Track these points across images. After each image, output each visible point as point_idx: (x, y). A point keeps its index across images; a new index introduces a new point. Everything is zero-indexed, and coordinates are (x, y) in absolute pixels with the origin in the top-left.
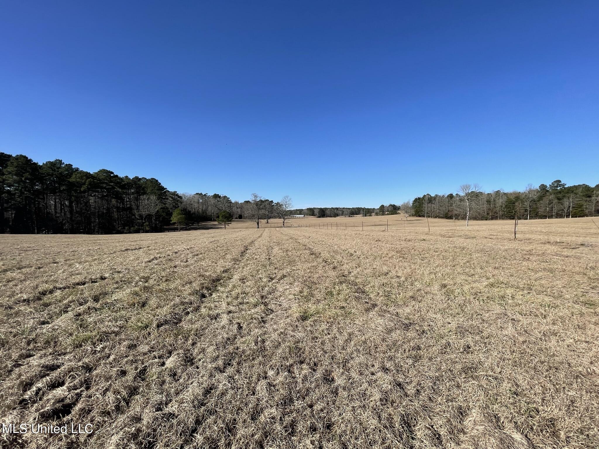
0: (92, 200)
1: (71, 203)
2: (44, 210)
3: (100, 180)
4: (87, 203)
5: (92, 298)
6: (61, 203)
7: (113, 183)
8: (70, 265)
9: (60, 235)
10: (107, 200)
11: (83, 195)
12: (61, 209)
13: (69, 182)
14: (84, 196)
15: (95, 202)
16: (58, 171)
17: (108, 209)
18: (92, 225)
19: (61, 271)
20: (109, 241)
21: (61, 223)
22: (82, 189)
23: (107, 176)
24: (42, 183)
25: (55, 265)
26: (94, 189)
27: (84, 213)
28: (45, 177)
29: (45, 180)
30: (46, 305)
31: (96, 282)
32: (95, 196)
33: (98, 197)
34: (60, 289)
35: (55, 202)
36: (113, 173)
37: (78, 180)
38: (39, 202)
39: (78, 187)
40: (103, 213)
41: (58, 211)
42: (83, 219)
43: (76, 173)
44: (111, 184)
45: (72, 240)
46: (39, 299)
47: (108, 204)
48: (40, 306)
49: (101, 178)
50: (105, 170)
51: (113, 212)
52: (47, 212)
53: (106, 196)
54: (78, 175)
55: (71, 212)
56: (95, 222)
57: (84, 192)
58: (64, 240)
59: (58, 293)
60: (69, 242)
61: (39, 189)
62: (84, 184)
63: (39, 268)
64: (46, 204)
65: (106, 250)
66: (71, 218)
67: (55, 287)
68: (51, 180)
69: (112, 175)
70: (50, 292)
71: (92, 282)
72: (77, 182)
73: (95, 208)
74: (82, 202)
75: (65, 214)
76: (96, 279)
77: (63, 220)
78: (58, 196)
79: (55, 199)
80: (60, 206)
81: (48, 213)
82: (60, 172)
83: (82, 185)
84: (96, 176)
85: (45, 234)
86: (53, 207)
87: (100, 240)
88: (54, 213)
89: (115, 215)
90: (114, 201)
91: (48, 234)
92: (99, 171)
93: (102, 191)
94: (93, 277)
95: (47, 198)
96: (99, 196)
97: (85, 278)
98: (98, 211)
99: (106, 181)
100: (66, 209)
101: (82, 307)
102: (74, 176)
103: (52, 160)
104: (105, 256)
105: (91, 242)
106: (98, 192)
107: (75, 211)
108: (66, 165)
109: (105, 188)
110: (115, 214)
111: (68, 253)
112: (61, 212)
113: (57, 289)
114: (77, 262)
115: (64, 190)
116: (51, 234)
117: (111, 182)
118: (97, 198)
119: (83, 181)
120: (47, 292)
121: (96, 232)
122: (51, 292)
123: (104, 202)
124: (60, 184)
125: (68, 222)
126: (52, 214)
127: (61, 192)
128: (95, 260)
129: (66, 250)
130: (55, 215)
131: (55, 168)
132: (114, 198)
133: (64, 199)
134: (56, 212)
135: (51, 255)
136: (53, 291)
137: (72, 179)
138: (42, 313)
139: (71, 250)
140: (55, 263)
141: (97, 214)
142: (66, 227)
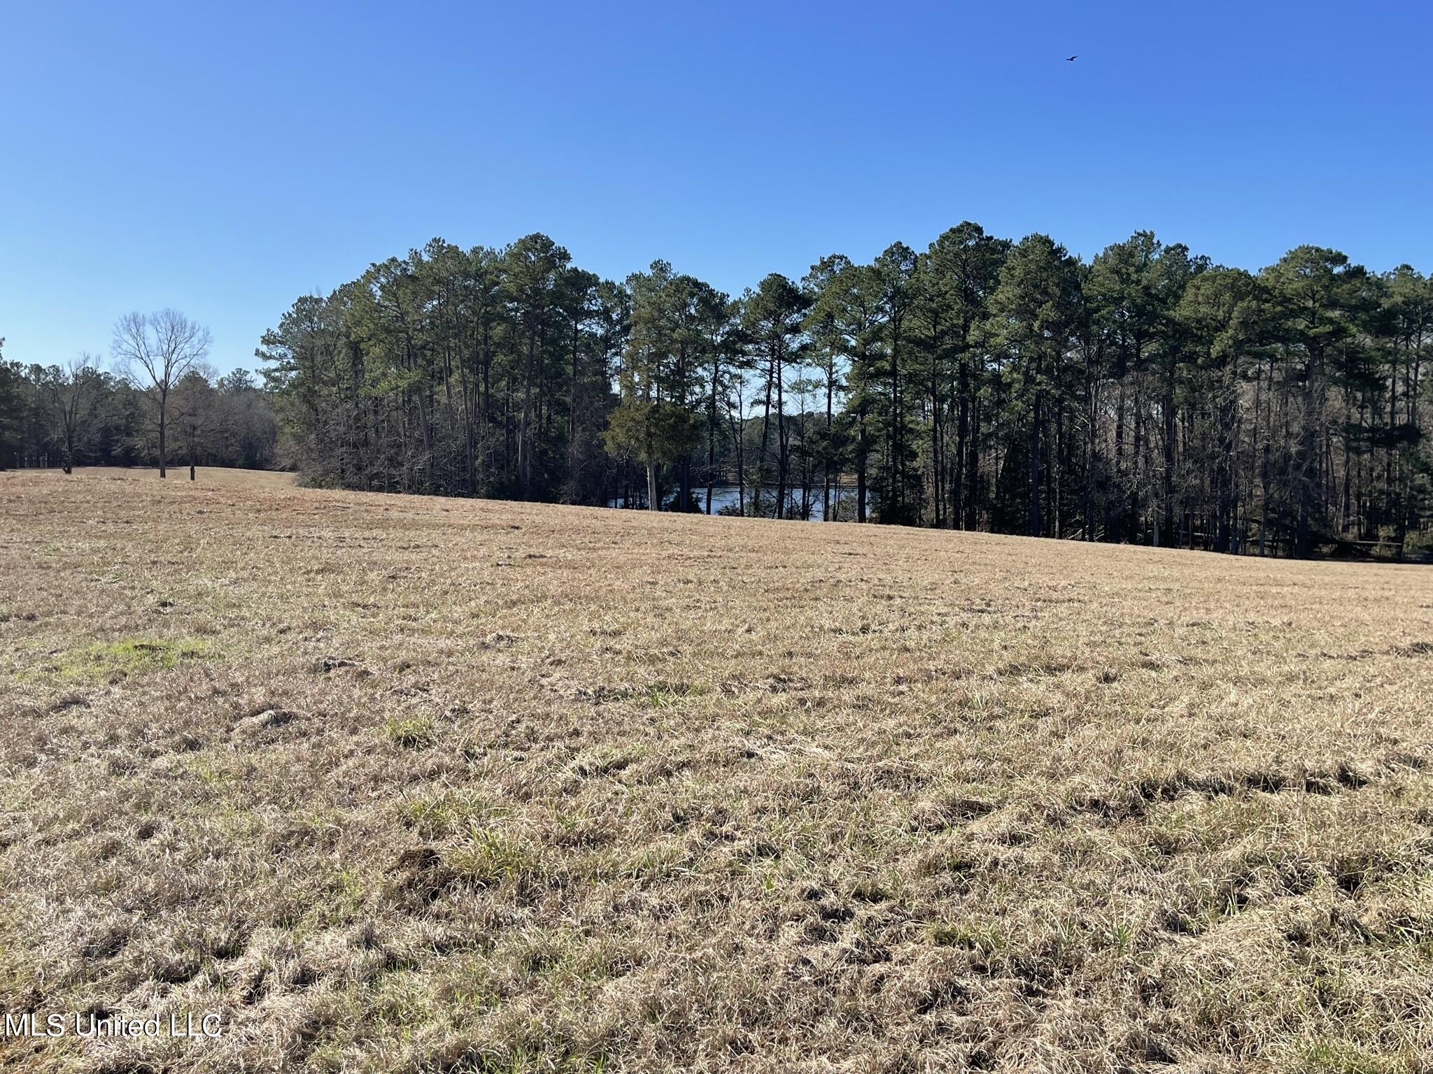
0: (1246, 393)
1: (1170, 412)
2: (1085, 444)
3: (1286, 300)
4: (1228, 412)
5: (1330, 868)
6: (1138, 416)
7: (1342, 307)
8: (1204, 686)
9: (1132, 547)
10: (1307, 395)
11: (1215, 374)
12: (1138, 438)
13: (1170, 321)
14: (1220, 381)
15: (1258, 403)
16: (1138, 282)
17: (1309, 436)
18: (1240, 510)
19: (1178, 708)
20: (1315, 592)
21: (1134, 495)
22: (1215, 351)
23: (1318, 279)
24: (1087, 339)
25: (1154, 674)
26: (1257, 348)
27: (1213, 457)
28: (1097, 310)
29: (1097, 322)
30: (1169, 848)
31: (1325, 791)
32: (1257, 376)
33: (1270, 379)
34: (1200, 786)
35: (1121, 411)
36: (1341, 259)
37: (1204, 309)
38: (1072, 411)
39: (1199, 340)
40: (1287, 457)
41: (1129, 449)
42: (1207, 482)
43: (1197, 282)
44: (1330, 314)
45: (1176, 574)
46: (1136, 811)
47: (1310, 414)
48: (1150, 845)
49: (1289, 290)
50: (1308, 250)
51: (1328, 452)
52: (1093, 450)
53: (1303, 376)
54: (1207, 289)
55: (1168, 453)
56: (1250, 495)
57: (1222, 361)
58: (1152, 570)
59: (1194, 802)
60: (1164, 579)
61: (1077, 363)
62: (1223, 326)
63: (1107, 679)
64: (1093, 420)
65: (1321, 636)
66: (1168, 478)
67: (1180, 776)
68: (1115, 322)
69: (1338, 270)
70: (1165, 791)
71: (1310, 787)
72: (1199, 321)
73: (1254, 433)
74: (1209, 407)
75: (1148, 460)
76: (1323, 775)
77: (1141, 485)
78: (1132, 384)
79: (1122, 398)
80: (1133, 425)
81: (1096, 456)
82: (1144, 282)
83: (1217, 329)
84: (1270, 284)
85: (1083, 539)
86: (1113, 434)
87: (1278, 584)
88: (1112, 454)
89: (1338, 466)
90: (1336, 398)
91: (1091, 540)
92: (1285, 260)
93: (1288, 353)
94: (1309, 764)
95: (1096, 396)
96: (1276, 374)
97: (1278, 761)
98: (1267, 449)
99: (1310, 304)
100: (1155, 439)
101: (1301, 900)
102: (1189, 294)
103: (1123, 239)
104: (1327, 664)
105: (1246, 590)
106: (1273, 358)
107: (1181, 449)
108: (1168, 250)
109: (1303, 336)
110: (1338, 460)
111: (1180, 631)
112: (1137, 453)
113: (1188, 784)
114: (1224, 677)
115: (1151, 359)
116: (1100, 540)
117: (1333, 305)
118: (1265, 384)
119: (1221, 314)
120: (1155, 790)
121: (1254, 543)
122: (1170, 793)
123: (1296, 403)
124: (1141, 336)
125: (1156, 495)
126: (1108, 462)
127: (1141, 365)
128: (1291, 678)
129: (1170, 612)
130: (1118, 463)
131: (1132, 269)
132: (1336, 382)
133: (1150, 398)
134: (1120, 452)
135: (1126, 630)
136: (1176, 791)
137: (1182, 312)
138: (1159, 876)
139: (1186, 618)
140: (1151, 666)
141: (1259, 463)
142: (1148, 515)
